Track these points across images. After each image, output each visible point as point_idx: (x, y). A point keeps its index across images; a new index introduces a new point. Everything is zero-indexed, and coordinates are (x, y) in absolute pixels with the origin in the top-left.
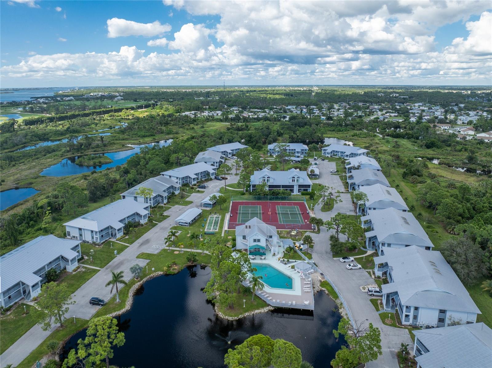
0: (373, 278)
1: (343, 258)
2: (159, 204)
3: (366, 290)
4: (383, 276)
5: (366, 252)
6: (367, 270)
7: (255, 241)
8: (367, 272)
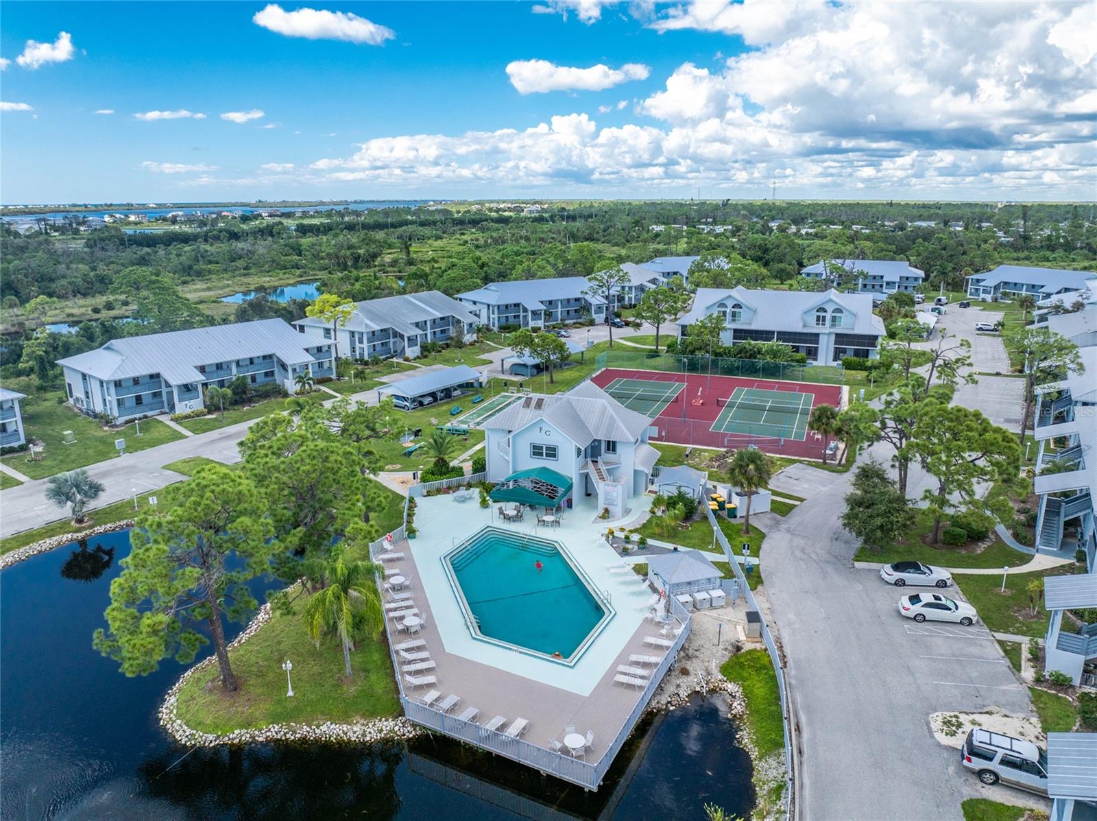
0: (1022, 681)
1: (897, 568)
2: (392, 357)
3: (959, 741)
4: (1085, 681)
5: (1026, 559)
6: (1000, 636)
7: (537, 451)
8: (1001, 643)
